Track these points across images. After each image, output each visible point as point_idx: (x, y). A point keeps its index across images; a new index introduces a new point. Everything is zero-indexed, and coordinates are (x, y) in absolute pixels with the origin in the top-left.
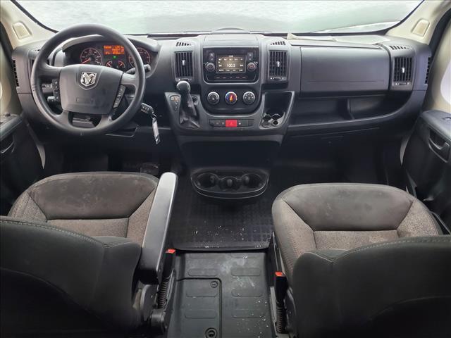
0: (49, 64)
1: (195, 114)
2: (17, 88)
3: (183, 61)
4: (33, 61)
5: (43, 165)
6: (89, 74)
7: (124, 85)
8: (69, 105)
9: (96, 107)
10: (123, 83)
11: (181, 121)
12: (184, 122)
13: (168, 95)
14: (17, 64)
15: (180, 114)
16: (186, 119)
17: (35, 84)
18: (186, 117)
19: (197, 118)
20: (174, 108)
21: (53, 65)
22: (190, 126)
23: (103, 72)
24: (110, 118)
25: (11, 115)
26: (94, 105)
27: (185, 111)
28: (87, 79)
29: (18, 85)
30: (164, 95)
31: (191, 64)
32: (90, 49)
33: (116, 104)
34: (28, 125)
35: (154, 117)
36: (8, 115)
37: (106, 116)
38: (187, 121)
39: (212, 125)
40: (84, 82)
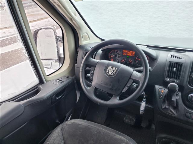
0: (92, 58)
1: (175, 105)
2: (76, 64)
3: (175, 69)
4: (86, 53)
5: (77, 102)
6: (112, 68)
7: (133, 79)
8: (97, 84)
9: (111, 89)
10: (132, 77)
11: (163, 107)
12: (165, 108)
13: (157, 87)
14: (79, 53)
15: (164, 102)
16: (167, 107)
17: (83, 68)
18: (168, 106)
19: (176, 108)
20: (160, 96)
21: (94, 58)
22: (169, 112)
23: (121, 68)
24: (118, 98)
25: (69, 77)
26: (110, 87)
27: (168, 101)
28: (110, 70)
29: (76, 63)
30: (154, 87)
31: (180, 71)
32: (116, 51)
33: (124, 90)
34: (75, 82)
35: (144, 99)
36: (68, 77)
37: (116, 96)
38: (168, 108)
39: (188, 117)
40: (108, 72)
